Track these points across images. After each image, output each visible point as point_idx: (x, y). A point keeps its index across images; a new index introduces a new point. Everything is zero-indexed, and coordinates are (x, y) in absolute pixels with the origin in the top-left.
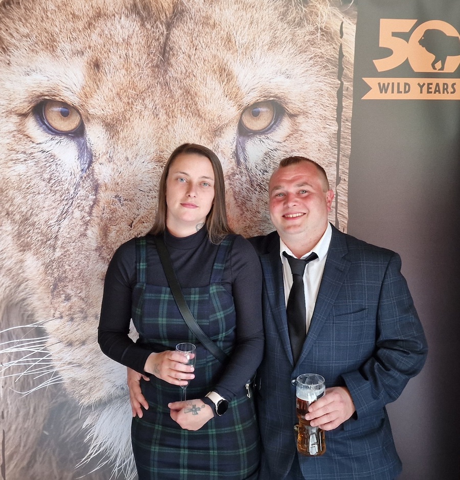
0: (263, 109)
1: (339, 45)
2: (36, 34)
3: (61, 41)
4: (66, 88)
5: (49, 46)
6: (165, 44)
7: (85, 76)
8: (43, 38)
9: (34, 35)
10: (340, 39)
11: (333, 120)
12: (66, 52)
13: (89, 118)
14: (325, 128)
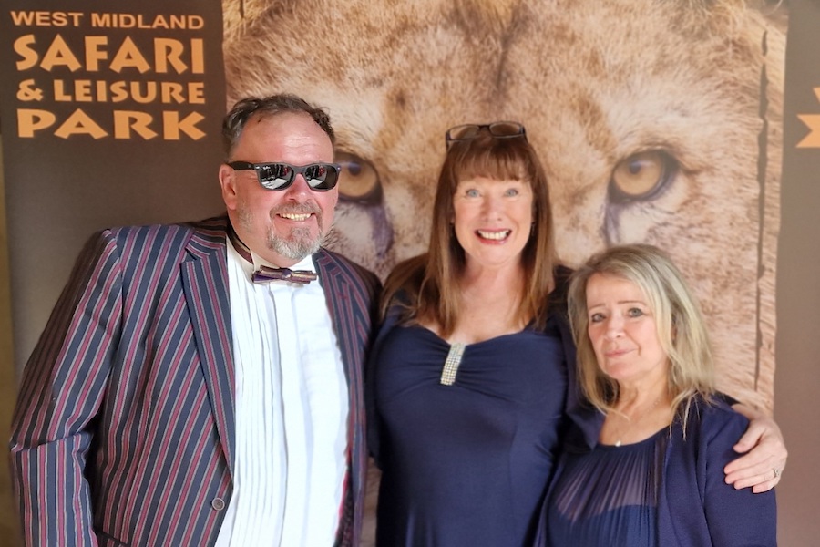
0: (646, 164)
1: (761, 65)
2: (315, 54)
3: (351, 65)
4: (356, 133)
5: (332, 73)
6: (501, 67)
7: (384, 116)
8: (325, 62)
9: (312, 58)
10: (761, 56)
11: (752, 179)
12: (357, 82)
13: (390, 177)
14: (740, 191)
